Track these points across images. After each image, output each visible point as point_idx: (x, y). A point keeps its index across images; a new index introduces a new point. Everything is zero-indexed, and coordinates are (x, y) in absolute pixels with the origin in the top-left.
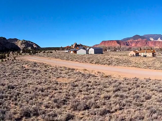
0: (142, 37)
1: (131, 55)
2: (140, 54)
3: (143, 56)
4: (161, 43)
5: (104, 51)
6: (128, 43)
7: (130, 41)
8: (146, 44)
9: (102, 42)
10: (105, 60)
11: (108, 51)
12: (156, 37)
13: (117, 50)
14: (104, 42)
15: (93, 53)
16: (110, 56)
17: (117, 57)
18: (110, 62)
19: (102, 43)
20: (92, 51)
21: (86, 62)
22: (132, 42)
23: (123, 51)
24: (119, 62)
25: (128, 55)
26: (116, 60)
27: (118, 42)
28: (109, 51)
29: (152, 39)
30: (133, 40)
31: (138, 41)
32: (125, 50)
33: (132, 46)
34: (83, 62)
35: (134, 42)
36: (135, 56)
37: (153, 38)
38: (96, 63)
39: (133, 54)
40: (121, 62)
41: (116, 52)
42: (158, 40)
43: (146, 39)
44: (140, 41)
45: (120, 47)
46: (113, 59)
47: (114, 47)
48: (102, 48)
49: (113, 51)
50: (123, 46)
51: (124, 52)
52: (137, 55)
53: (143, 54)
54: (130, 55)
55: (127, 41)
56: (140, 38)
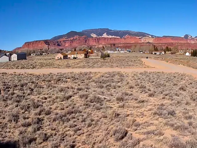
0: (80, 34)
1: (58, 58)
2: (69, 56)
3: (73, 58)
4: (106, 40)
5: (28, 56)
6: (59, 42)
7: (62, 40)
8: (85, 42)
9: (26, 43)
10: (29, 65)
11: (32, 55)
12: (100, 32)
13: (44, 54)
14: (28, 44)
15: (16, 59)
16: (35, 60)
17: (42, 61)
18: (34, 66)
19: (25, 45)
20: (14, 57)
21: (12, 68)
22: (65, 41)
23: (51, 54)
24: (42, 66)
25: (55, 59)
26: (40, 64)
27: (46, 42)
28: (34, 55)
29: (94, 36)
30: (67, 38)
31: (73, 39)
32: (53, 52)
33: (66, 46)
34: (10, 68)
35: (68, 40)
36: (63, 59)
37: (95, 34)
38: (21, 68)
39: (61, 57)
40: (44, 65)
41: (42, 56)
42: (102, 36)
43: (85, 36)
44: (76, 39)
45: (48, 49)
46: (37, 64)
47: (41, 50)
48: (25, 52)
49: (38, 55)
50: (52, 48)
51: (52, 56)
52: (65, 57)
53: (73, 56)
54: (56, 58)
55: (58, 40)
56: (76, 35)
